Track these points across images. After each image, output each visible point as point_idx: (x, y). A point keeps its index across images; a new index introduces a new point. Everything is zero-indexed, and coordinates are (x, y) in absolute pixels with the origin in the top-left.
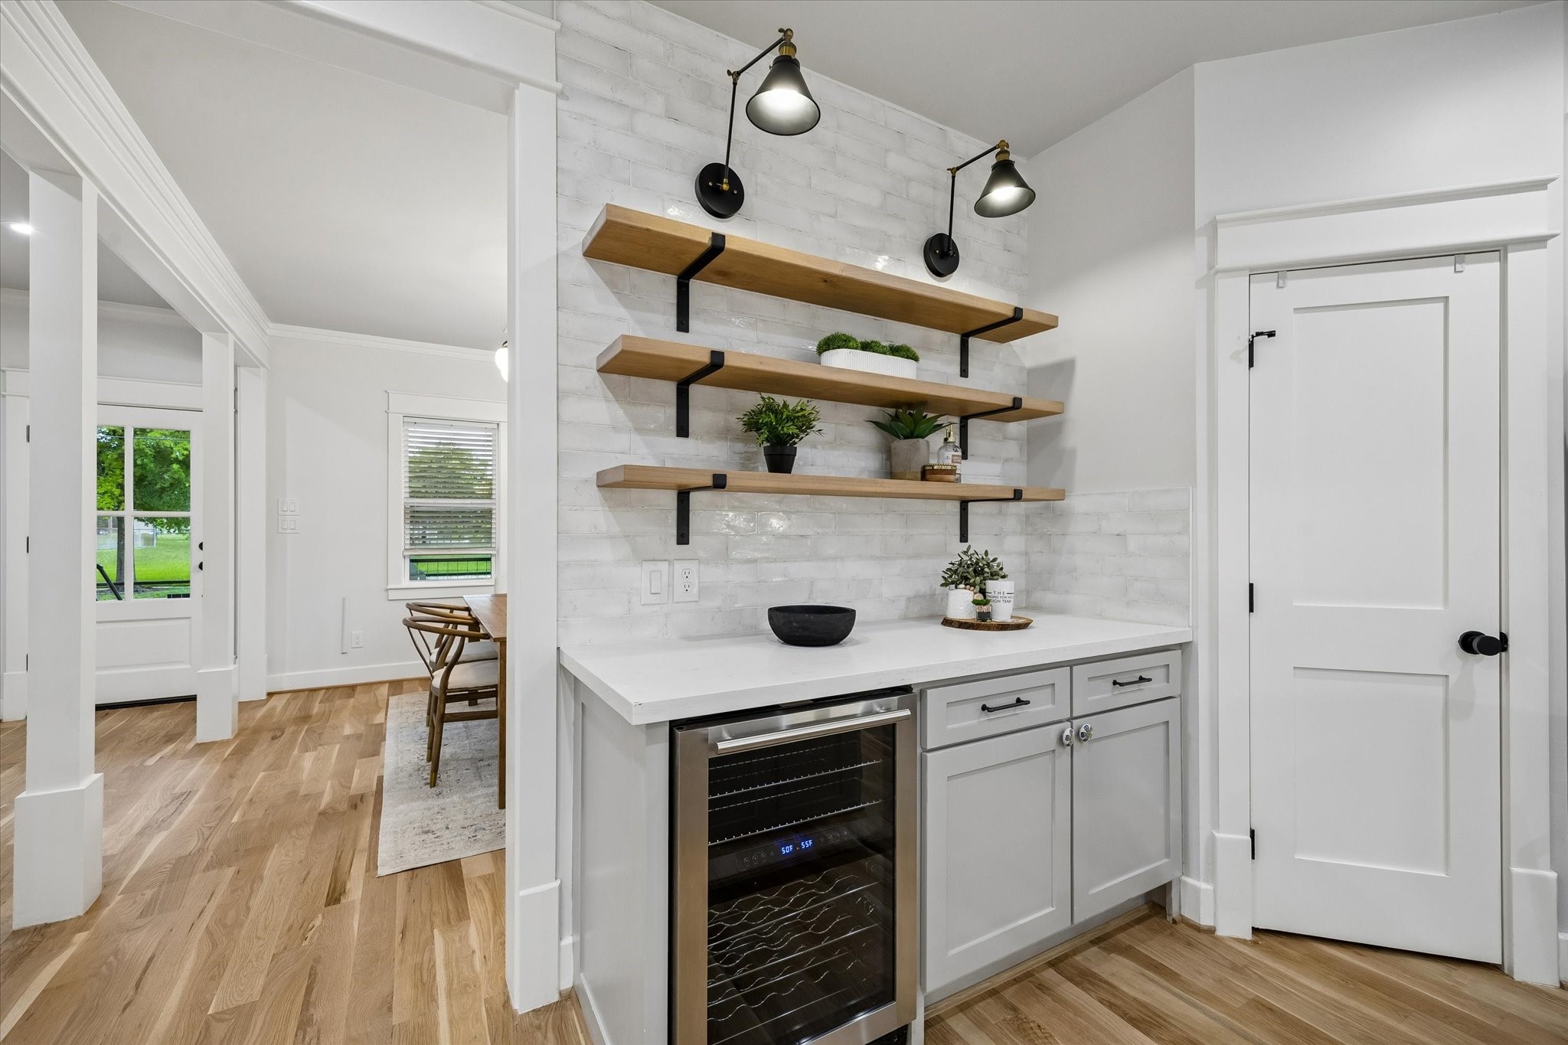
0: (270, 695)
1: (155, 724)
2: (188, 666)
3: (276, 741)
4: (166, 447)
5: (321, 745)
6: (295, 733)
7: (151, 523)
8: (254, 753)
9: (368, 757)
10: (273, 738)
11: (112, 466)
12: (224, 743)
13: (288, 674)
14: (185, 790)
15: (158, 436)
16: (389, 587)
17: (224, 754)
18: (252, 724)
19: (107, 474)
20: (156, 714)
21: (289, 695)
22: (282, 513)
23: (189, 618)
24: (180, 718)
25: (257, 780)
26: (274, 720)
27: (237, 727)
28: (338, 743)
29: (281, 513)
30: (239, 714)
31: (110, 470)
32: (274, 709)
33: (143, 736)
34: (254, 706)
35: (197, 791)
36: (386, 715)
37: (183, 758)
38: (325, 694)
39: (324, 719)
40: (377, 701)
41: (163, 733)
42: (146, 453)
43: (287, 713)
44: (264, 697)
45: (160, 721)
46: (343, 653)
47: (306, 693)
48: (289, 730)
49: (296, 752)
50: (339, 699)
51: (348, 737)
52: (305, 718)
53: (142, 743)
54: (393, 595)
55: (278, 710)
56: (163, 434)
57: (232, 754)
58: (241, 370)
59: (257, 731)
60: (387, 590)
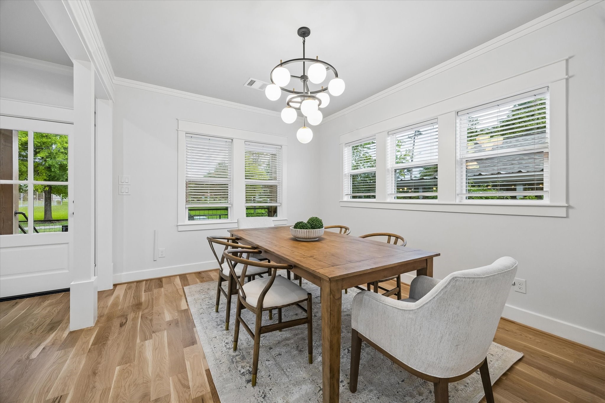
0: (115, 285)
1: (45, 312)
2: (67, 271)
3: (123, 328)
4: (64, 164)
5: (154, 332)
6: (135, 319)
7: (58, 195)
8: (109, 342)
9: (189, 346)
10: (122, 325)
11: (42, 172)
12: (89, 330)
13: (125, 273)
14: (56, 396)
15: (61, 159)
16: (178, 225)
17: (89, 343)
18: (106, 311)
19: (40, 175)
20: (47, 303)
21: (126, 285)
22: (122, 184)
23: (68, 243)
24: (62, 306)
25: (115, 378)
26: (120, 308)
27: (97, 315)
28: (165, 329)
29: (120, 183)
30: (98, 302)
31: (41, 174)
32: (118, 297)
33: (35, 324)
34: (106, 294)
35: (67, 395)
36: (187, 301)
37: (59, 350)
38: (146, 284)
39: (150, 306)
40: (177, 290)
41: (48, 321)
42: (56, 167)
43: (127, 301)
44: (112, 288)
45: (48, 309)
46: (154, 261)
47: (135, 283)
48: (131, 316)
49: (138, 341)
50: (155, 288)
51: (170, 323)
52: (138, 306)
53: (33, 332)
54: (180, 228)
55: (121, 298)
56: (63, 159)
57: (94, 344)
58: (98, 101)
59: (110, 318)
60: (177, 226)
